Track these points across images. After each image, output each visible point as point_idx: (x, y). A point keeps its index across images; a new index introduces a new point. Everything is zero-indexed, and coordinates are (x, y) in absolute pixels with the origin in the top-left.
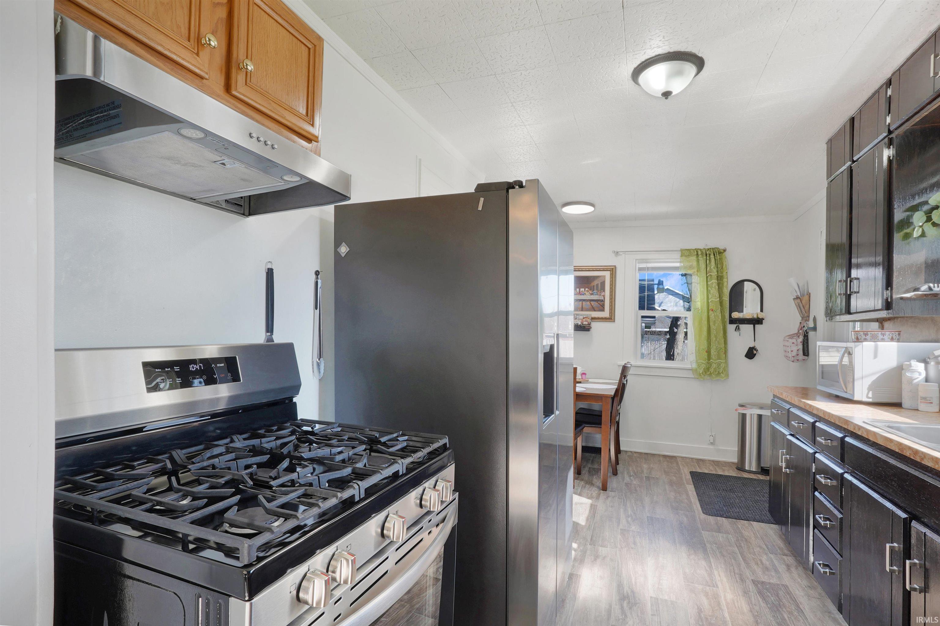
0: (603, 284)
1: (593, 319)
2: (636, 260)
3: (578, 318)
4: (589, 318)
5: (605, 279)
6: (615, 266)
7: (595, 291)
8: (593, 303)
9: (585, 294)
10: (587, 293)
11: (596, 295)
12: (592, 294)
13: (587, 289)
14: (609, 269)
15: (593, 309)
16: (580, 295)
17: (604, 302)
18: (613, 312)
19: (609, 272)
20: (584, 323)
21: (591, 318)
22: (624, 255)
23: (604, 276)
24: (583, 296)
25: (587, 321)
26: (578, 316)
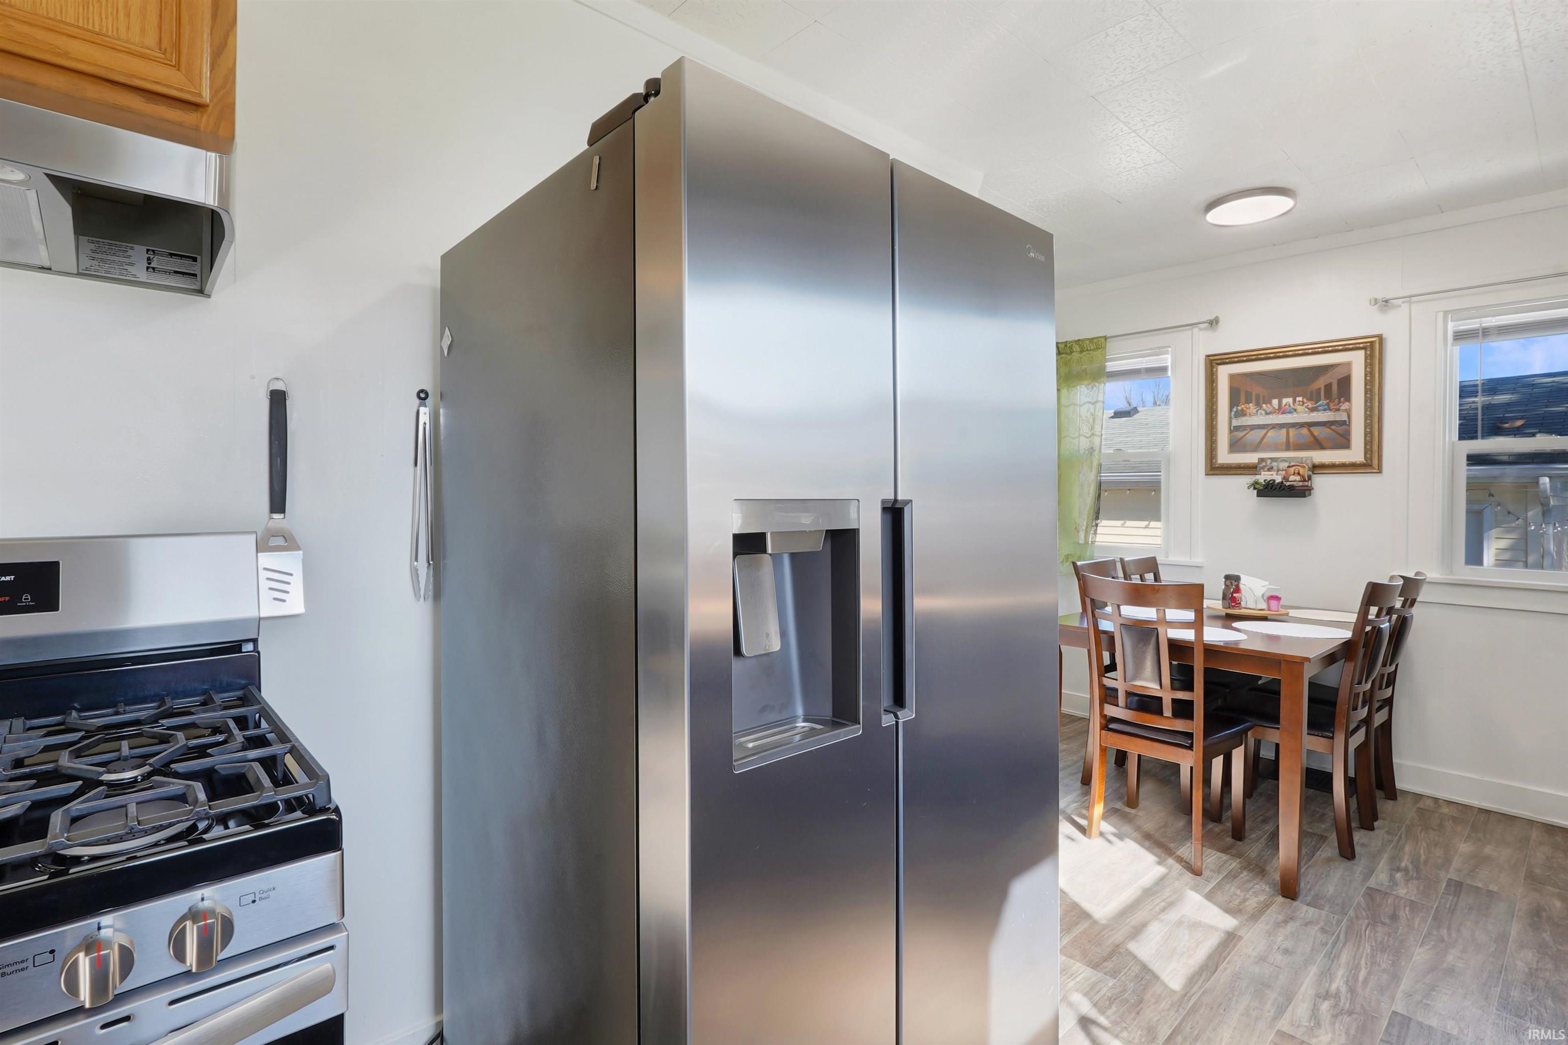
0: (1345, 383)
1: (1317, 468)
2: (1446, 313)
3: (1275, 468)
4: (1304, 467)
5: (1350, 369)
6: (1380, 337)
7: (1323, 402)
8: (1316, 431)
9: (1295, 410)
10: (1300, 408)
11: (1325, 410)
12: (1313, 410)
13: (1299, 399)
14: (1361, 345)
15: (1318, 445)
16: (1283, 413)
17: (1349, 425)
18: (1375, 448)
19: (1362, 352)
20: (1292, 478)
21: (1310, 465)
22: (1407, 304)
23: (1348, 365)
24: (1290, 415)
25: (1299, 474)
26: (1274, 464)
